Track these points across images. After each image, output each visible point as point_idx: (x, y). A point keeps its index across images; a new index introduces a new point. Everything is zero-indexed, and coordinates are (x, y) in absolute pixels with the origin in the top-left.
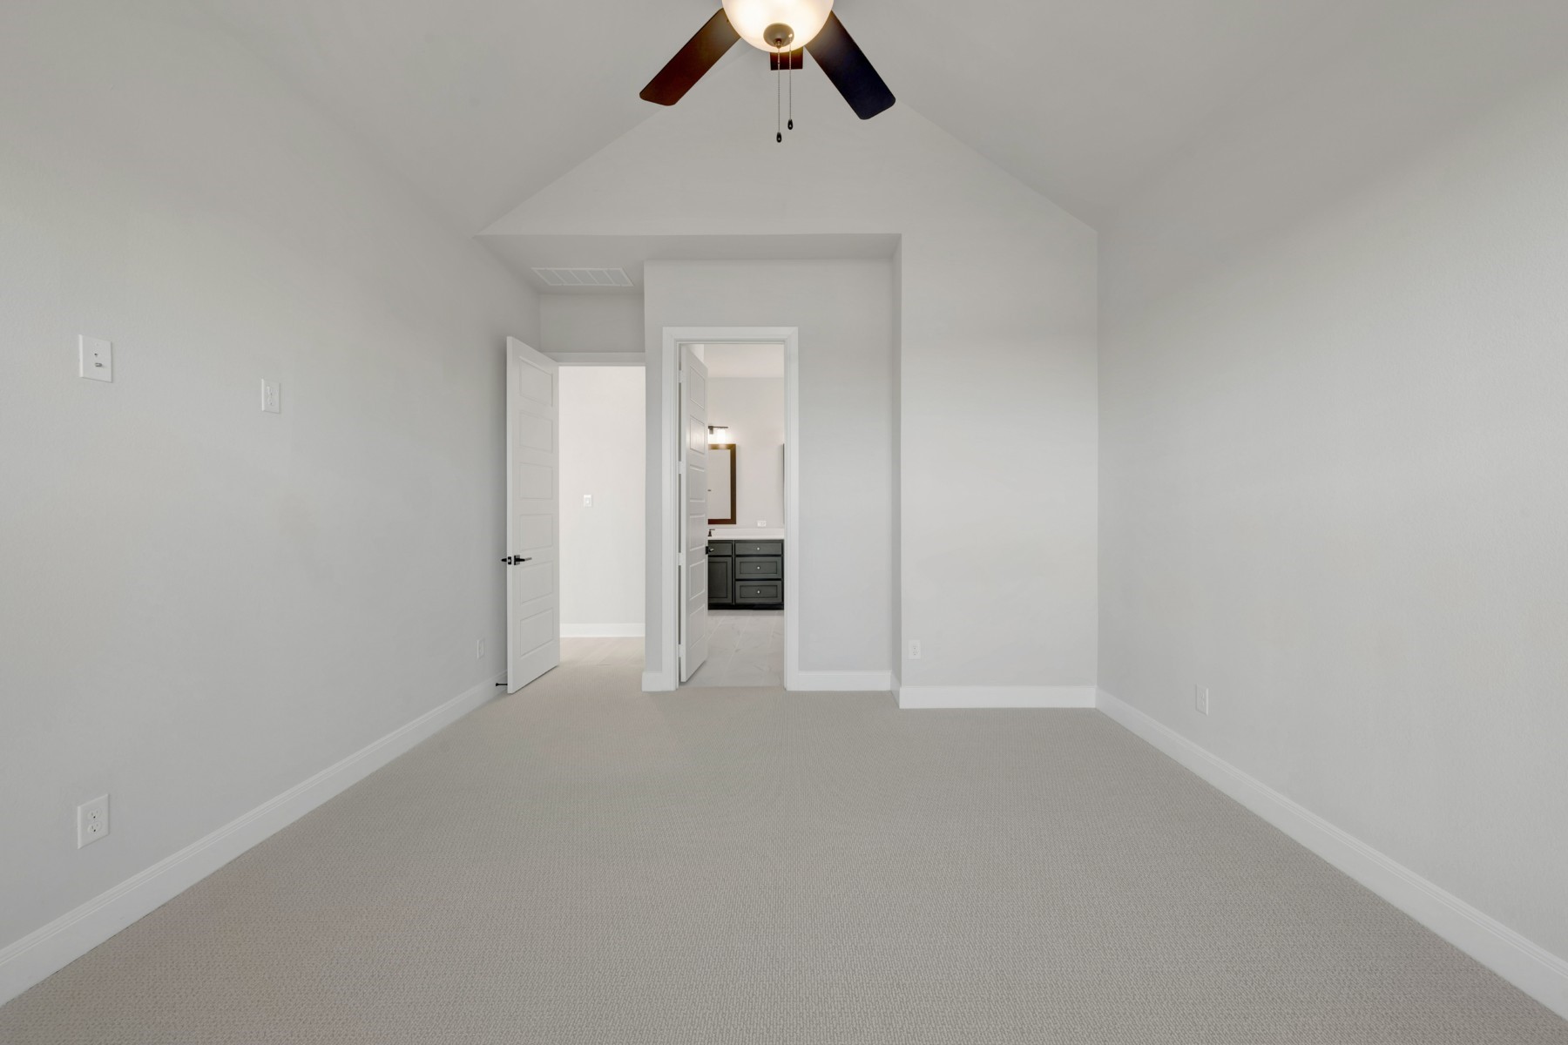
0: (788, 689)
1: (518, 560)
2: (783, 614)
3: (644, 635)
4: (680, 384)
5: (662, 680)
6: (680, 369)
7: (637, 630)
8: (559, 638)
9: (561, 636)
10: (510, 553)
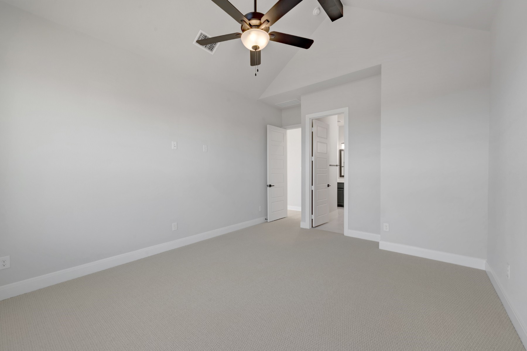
0: (345, 235)
1: (270, 186)
2: (344, 209)
3: (301, 211)
4: (312, 132)
5: (306, 225)
6: (312, 127)
7: (299, 209)
8: (287, 210)
9: (288, 209)
10: (268, 184)
